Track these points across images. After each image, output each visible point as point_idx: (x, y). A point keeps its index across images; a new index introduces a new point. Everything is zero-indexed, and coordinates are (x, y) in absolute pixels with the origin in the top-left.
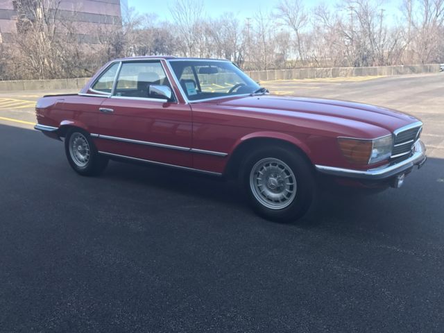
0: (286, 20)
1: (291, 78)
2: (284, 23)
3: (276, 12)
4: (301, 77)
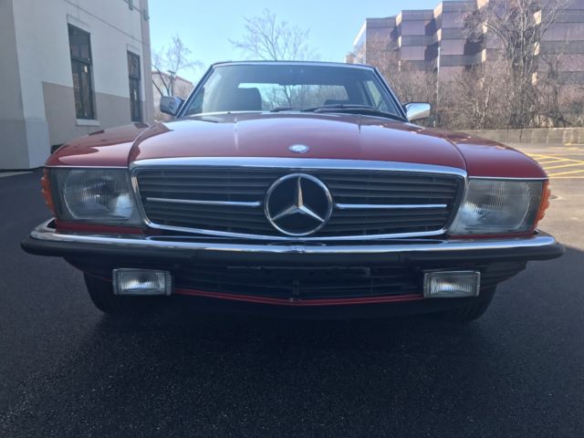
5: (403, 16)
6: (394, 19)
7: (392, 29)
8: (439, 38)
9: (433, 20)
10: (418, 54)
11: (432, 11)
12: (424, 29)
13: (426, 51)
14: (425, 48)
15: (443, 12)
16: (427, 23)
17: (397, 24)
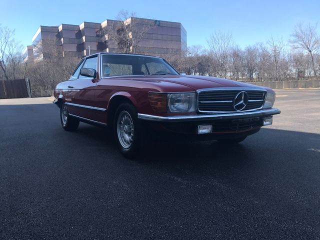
0: (302, 45)
1: (297, 87)
2: (300, 46)
3: (293, 38)
4: (306, 86)
5: (63, 27)
6: (57, 28)
7: (57, 33)
8: (84, 41)
9: (80, 31)
10: (73, 48)
11: (79, 26)
12: (75, 35)
13: (77, 47)
14: (76, 45)
15: (85, 27)
16: (76, 32)
17: (60, 31)
